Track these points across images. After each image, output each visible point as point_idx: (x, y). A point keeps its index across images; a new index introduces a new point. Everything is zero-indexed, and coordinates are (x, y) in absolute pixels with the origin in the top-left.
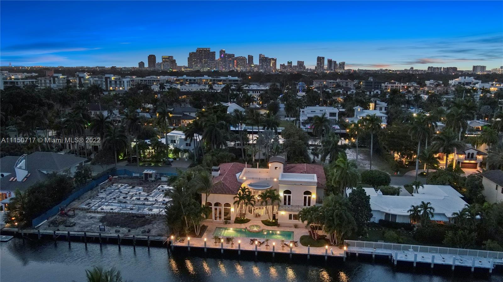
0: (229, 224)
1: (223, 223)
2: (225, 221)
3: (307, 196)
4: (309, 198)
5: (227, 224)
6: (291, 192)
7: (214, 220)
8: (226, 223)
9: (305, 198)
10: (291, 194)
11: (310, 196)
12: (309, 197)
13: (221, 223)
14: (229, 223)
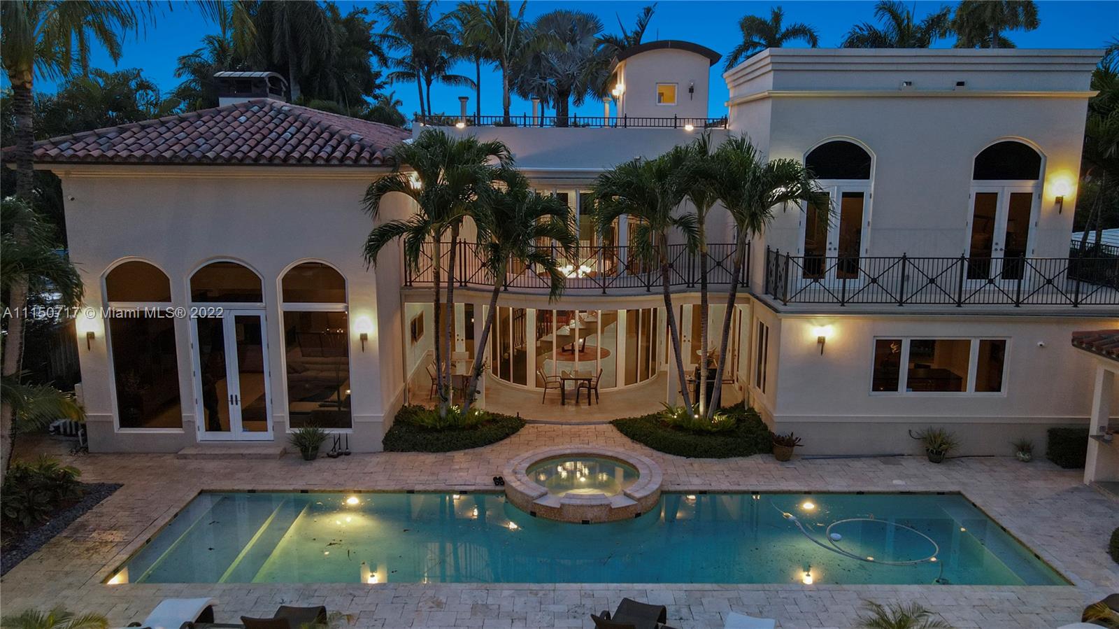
0: (339, 464)
1: (284, 454)
2: (297, 431)
3: (1005, 189)
4: (1021, 205)
5: (317, 464)
6: (867, 159)
7: (202, 435)
8: (308, 450)
9: (986, 204)
10: (866, 175)
11: (1027, 186)
12: (1015, 197)
13: (267, 457)
14: (340, 452)
